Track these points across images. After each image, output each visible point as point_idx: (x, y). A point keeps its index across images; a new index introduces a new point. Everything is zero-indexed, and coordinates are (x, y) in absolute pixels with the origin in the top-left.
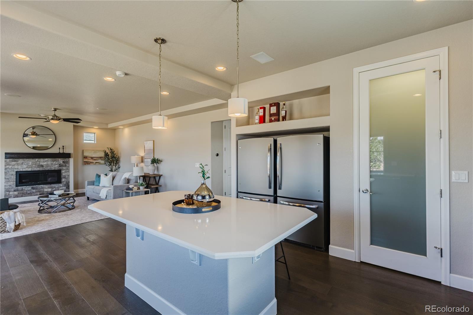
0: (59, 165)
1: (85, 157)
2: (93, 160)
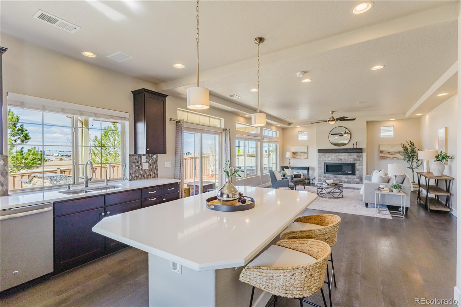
0: (354, 159)
1: (381, 152)
2: (390, 155)
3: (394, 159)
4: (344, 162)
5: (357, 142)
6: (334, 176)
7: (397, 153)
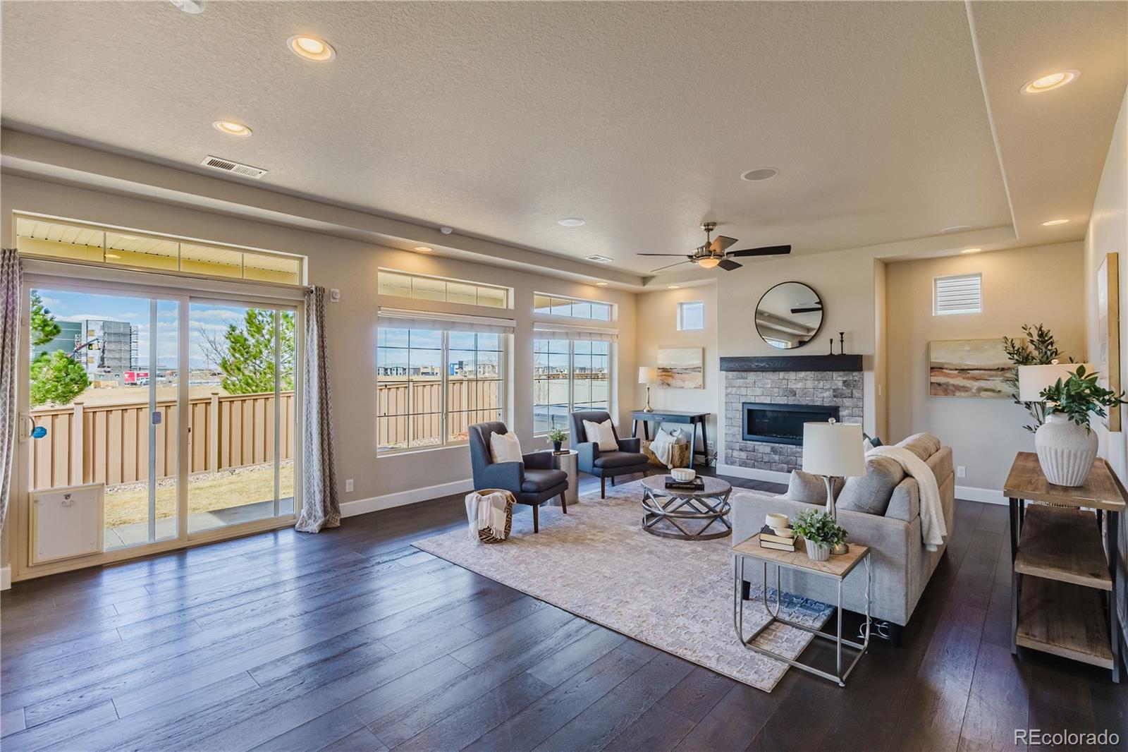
0: (834, 390)
1: (935, 369)
2: (968, 378)
3: (983, 394)
4: (804, 403)
5: (842, 334)
6: (772, 448)
7: (994, 373)
